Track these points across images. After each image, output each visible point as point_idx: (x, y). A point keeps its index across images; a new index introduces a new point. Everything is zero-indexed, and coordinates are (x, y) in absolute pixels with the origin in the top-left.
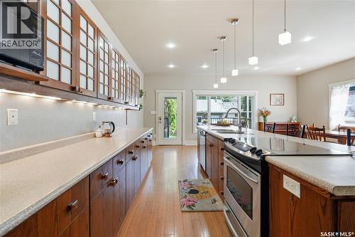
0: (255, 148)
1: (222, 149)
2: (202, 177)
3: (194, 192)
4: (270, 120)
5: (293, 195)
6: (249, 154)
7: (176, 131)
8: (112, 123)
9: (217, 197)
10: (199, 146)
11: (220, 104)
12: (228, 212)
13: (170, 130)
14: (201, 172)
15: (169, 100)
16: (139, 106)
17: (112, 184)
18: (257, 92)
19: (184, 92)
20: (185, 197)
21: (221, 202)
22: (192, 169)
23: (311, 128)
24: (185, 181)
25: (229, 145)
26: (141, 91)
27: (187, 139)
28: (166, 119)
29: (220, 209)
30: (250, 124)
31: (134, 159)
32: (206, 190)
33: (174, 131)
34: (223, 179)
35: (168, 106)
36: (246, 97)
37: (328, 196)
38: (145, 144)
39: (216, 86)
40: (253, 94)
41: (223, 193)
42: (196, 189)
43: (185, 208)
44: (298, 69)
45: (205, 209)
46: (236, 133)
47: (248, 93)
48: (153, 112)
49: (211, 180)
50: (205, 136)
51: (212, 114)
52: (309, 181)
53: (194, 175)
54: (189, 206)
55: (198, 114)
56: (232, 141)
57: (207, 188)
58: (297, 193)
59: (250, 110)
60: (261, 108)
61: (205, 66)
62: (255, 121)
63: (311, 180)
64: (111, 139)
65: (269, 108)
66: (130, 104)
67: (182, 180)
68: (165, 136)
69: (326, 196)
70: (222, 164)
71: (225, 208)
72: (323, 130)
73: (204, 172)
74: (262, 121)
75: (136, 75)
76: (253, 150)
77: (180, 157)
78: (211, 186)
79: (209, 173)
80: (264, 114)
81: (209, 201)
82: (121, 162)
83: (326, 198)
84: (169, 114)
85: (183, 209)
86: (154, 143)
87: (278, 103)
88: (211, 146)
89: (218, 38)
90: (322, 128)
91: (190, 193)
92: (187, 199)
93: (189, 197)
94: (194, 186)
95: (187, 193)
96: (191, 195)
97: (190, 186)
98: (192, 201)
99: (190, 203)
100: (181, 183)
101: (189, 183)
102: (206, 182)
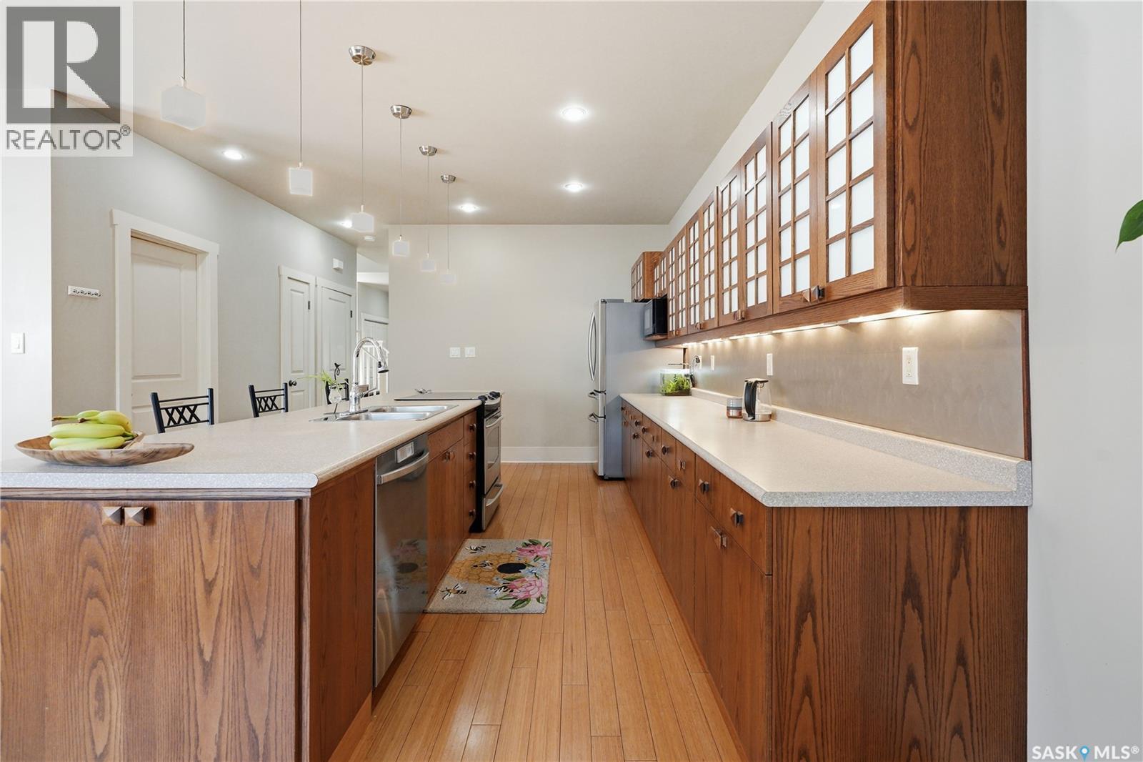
3: (510, 568)
20: (537, 558)
42: (499, 576)
57: (467, 577)
91: (523, 566)
92: (535, 555)
93: (530, 559)
94: (502, 582)
95: (529, 565)
96: (522, 561)
97: (514, 583)
98: (527, 550)
99: (532, 548)
100: (537, 595)
101: (512, 591)
102: (452, 595)
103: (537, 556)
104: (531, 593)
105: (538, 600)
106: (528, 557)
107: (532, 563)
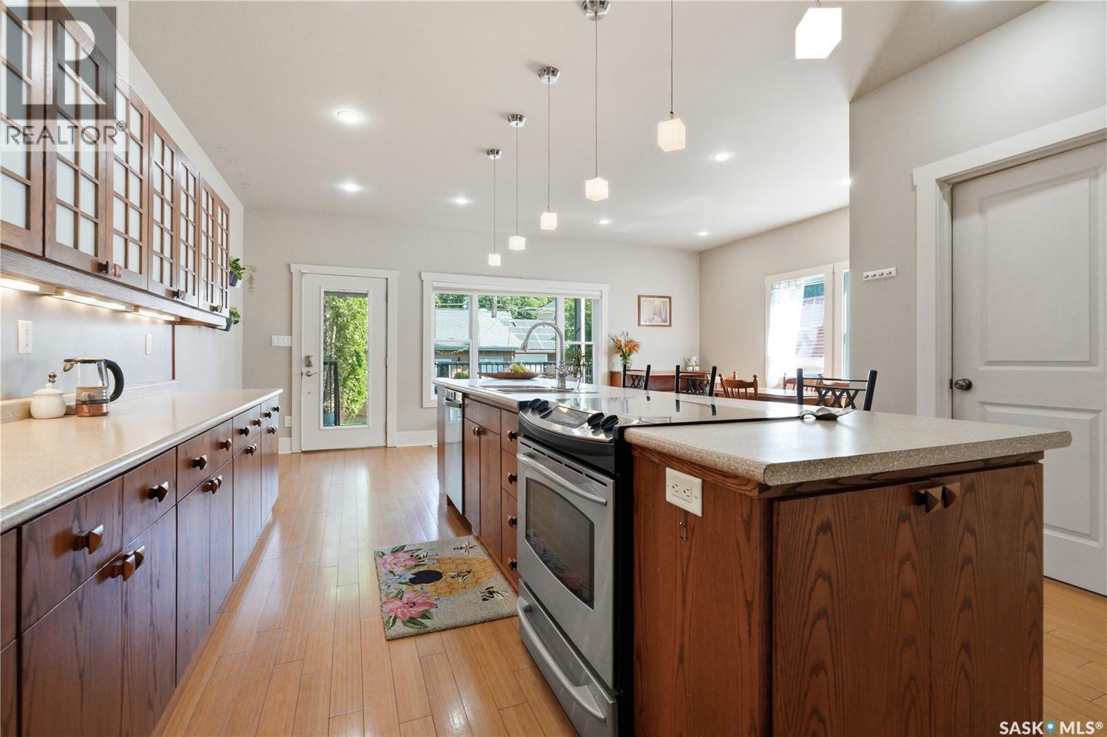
0: (601, 415)
1: (513, 436)
2: (450, 534)
3: (427, 577)
4: (637, 364)
5: (686, 513)
6: (584, 432)
7: (365, 405)
8: (112, 366)
9: (497, 581)
10: (442, 446)
11: (505, 323)
12: (528, 610)
13: (344, 402)
14: (450, 520)
15: (341, 303)
16: (226, 313)
17: (118, 568)
18: (606, 289)
19: (394, 276)
20: (399, 596)
21: (509, 593)
22: (420, 515)
23: (728, 382)
24: (395, 551)
25: (532, 418)
26: (235, 265)
27: (401, 428)
28: (332, 366)
29: (506, 610)
30: (589, 371)
31: (210, 487)
32: (465, 568)
33: (356, 408)
34: (514, 522)
35: (338, 324)
36: (577, 302)
37: (755, 493)
38: (250, 441)
39: (495, 260)
40: (594, 295)
41: (514, 565)
42: (434, 567)
43: (400, 628)
44: (704, 234)
45: (460, 619)
46: (550, 391)
47: (584, 291)
48: (281, 341)
49: (477, 538)
50: (463, 407)
51: (483, 352)
52: (719, 467)
53: (426, 529)
54: (412, 621)
55: (440, 352)
56: (541, 408)
57: (465, 561)
58: (694, 506)
59: (589, 337)
60: (617, 333)
61: (461, 201)
62: (601, 367)
63: (722, 464)
64: (104, 421)
65: (636, 334)
66: (190, 299)
67: (386, 549)
68: (326, 423)
69: (750, 494)
70: (513, 479)
71: (519, 604)
72: (754, 384)
73: (457, 518)
74: (619, 368)
75: (215, 200)
76: (596, 422)
77: (378, 486)
78: (479, 553)
79: (473, 518)
80: (624, 349)
81: (474, 595)
82: (159, 494)
83: (752, 499)
84: (340, 350)
85: (394, 631)
86: (284, 447)
87: (657, 320)
88: (481, 432)
89: (502, 115)
90: (751, 380)
91: (413, 581)
92: (405, 600)
93: (410, 593)
94: (426, 561)
95: (405, 583)
96: (418, 587)
97: (413, 563)
98: (421, 605)
99: (415, 611)
100: (385, 557)
101: (412, 556)
102: (464, 546)
103: (401, 599)
104: (393, 557)
105: (383, 554)
106: (413, 595)
107: (404, 587)
